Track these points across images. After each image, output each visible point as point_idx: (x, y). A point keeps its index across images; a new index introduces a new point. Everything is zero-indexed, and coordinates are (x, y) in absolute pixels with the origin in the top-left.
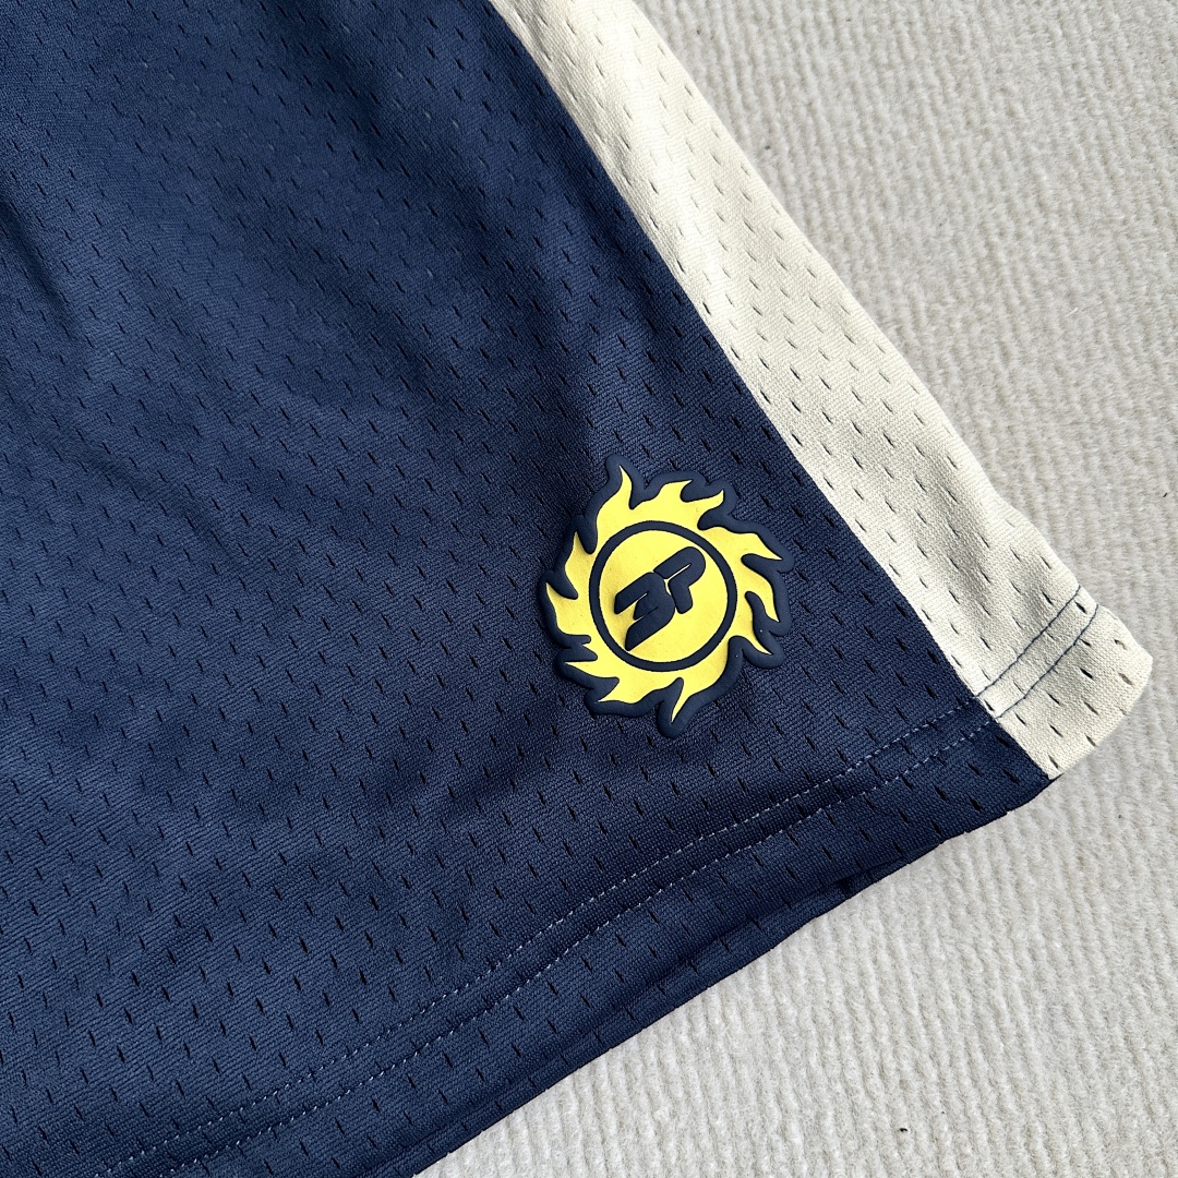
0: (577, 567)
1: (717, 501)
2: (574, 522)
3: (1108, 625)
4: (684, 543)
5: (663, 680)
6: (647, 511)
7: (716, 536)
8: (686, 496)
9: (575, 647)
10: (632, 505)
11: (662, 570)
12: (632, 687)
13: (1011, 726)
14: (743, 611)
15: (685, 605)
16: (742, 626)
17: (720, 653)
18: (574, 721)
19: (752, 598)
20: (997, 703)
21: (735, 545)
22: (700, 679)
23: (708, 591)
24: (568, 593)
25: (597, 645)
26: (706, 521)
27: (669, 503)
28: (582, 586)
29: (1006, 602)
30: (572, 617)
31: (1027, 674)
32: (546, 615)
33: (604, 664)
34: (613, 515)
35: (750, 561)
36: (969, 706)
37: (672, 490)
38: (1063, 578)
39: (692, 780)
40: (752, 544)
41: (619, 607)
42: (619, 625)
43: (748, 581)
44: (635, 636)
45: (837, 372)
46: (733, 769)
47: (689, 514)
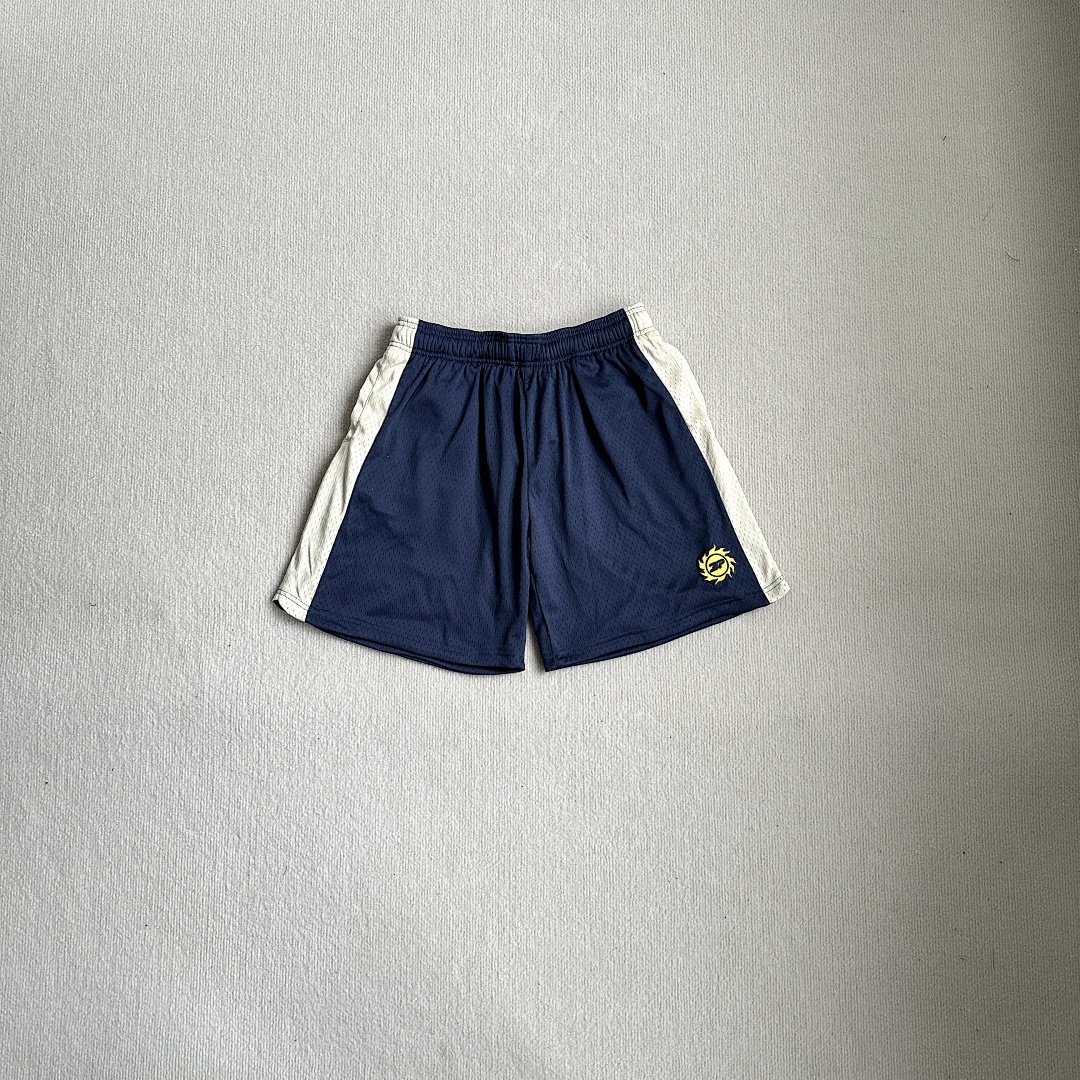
0: (705, 558)
1: (728, 552)
2: (706, 551)
3: (784, 582)
4: (722, 558)
5: (715, 578)
6: (717, 552)
7: (727, 558)
8: (724, 551)
9: (702, 571)
10: (715, 550)
11: (718, 561)
12: (710, 578)
13: (766, 594)
14: (729, 570)
15: (720, 567)
16: (729, 572)
17: (724, 577)
18: (700, 582)
19: (731, 568)
20: (765, 591)
21: (730, 560)
22: (721, 579)
23: (724, 566)
24: (702, 562)
25: (706, 571)
26: (726, 555)
27: (721, 551)
28: (704, 561)
29: (770, 576)
30: (702, 566)
31: (771, 587)
32: (698, 565)
33: (706, 574)
34: (712, 552)
35: (732, 563)
36: (762, 591)
37: (722, 549)
38: (779, 574)
39: (717, 594)
40: (733, 560)
41: (710, 566)
42: (710, 569)
43: (731, 566)
44: (712, 571)
45: (751, 535)
46: (723, 593)
47: (724, 554)
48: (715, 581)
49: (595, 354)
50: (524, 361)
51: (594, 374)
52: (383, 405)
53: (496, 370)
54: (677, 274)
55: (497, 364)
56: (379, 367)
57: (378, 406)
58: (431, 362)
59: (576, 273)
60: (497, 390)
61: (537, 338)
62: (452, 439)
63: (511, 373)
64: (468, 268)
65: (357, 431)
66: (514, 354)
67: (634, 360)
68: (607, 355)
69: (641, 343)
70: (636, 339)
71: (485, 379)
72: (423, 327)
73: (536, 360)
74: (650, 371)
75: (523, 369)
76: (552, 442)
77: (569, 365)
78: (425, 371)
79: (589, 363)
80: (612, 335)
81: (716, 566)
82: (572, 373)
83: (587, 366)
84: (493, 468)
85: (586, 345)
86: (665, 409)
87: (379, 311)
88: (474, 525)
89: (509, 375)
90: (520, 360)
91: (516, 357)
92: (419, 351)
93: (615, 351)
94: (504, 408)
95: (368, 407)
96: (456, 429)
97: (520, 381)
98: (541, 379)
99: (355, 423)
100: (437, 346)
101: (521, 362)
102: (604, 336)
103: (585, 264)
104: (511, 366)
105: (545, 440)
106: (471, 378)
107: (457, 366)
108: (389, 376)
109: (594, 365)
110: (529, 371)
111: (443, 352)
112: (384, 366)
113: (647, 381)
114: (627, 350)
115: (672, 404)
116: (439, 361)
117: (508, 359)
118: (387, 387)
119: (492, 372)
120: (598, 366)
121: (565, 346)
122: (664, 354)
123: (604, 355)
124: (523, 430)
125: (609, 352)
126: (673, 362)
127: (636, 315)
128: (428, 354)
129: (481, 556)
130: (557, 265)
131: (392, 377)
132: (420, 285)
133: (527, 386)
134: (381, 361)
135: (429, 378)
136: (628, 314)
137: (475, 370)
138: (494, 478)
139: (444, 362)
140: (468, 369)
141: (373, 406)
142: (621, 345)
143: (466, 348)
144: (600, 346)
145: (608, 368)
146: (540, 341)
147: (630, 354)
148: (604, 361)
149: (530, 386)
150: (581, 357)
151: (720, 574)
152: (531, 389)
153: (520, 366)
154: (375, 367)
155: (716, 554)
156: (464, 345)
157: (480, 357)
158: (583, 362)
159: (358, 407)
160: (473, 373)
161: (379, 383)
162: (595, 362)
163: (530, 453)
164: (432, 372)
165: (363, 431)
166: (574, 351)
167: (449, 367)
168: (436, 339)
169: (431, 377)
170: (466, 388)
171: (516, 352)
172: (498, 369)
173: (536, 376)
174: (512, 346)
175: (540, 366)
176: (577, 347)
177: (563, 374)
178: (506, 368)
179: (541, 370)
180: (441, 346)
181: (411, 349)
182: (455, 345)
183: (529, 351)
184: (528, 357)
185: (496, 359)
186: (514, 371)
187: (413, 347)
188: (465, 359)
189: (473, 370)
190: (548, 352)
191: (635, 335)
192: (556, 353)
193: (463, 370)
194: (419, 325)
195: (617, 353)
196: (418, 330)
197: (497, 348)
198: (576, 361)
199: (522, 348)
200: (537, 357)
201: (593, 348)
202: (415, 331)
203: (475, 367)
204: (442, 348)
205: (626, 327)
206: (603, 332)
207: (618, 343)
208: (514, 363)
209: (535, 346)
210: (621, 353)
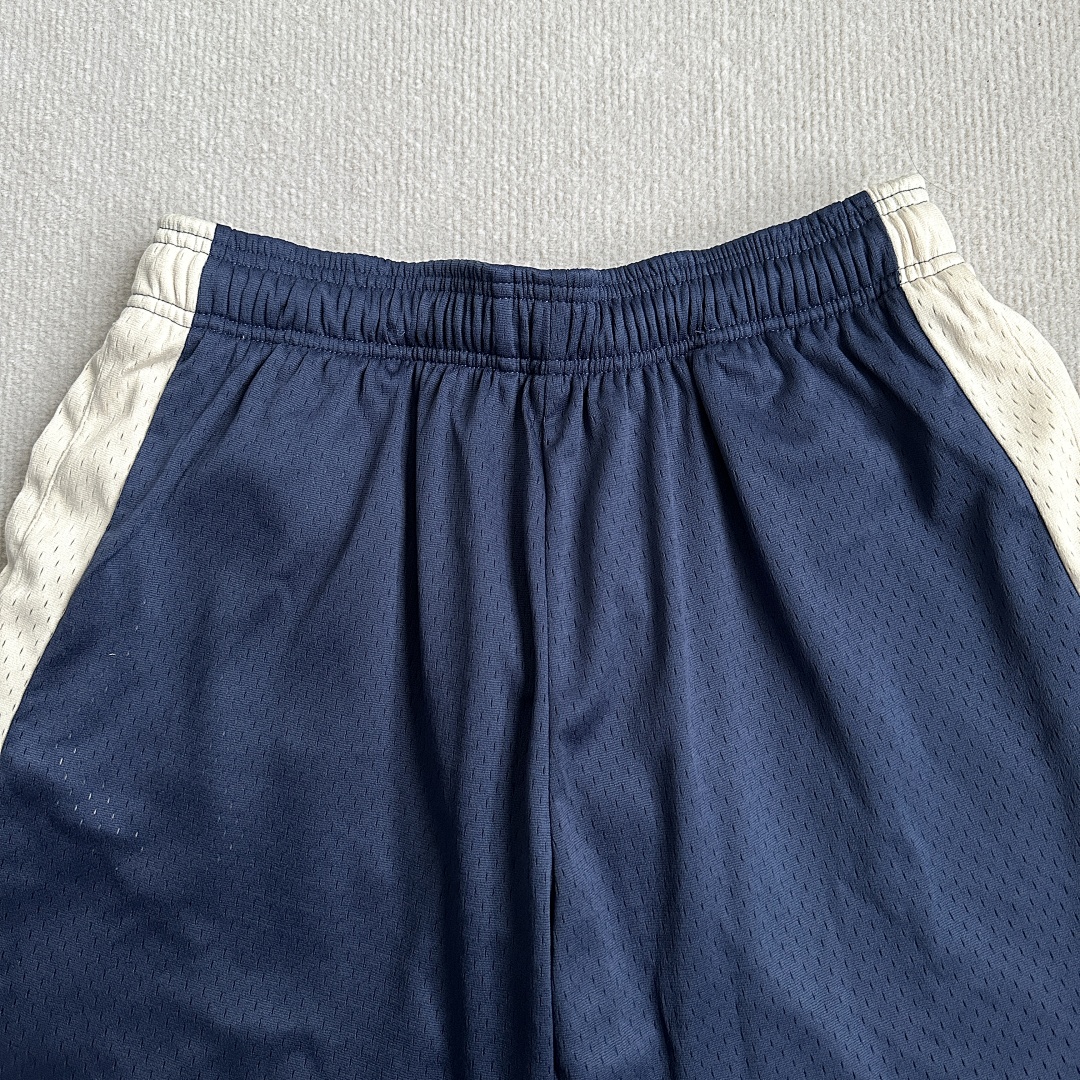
49: (768, 336)
50: (543, 357)
51: (764, 400)
52: (98, 492)
53: (457, 381)
54: (1005, 92)
55: (459, 365)
56: (95, 371)
57: (82, 492)
58: (255, 358)
59: (701, 88)
60: (457, 444)
61: (588, 284)
62: (318, 593)
63: (502, 391)
64: (380, 76)
65: (17, 575)
66: (510, 334)
67: (901, 356)
68: (809, 340)
69: (925, 299)
70: (906, 287)
71: (422, 408)
73: (582, 354)
74: (949, 393)
75: (539, 380)
76: (630, 617)
77: (683, 369)
78: (233, 385)
79: (753, 367)
80: (827, 280)
82: (697, 397)
83: (744, 374)
84: (442, 694)
85: (741, 307)
86: (999, 518)
87: (118, 208)
88: (384, 866)
89: (494, 398)
90: (532, 356)
91: (519, 346)
92: (215, 321)
93: (835, 326)
94: (478, 502)
95: (56, 497)
96: (334, 564)
97: (529, 418)
98: (594, 412)
99: (13, 549)
100: (274, 306)
101: (533, 357)
102: (799, 277)
103: (727, 63)
105: (610, 611)
106: (380, 405)
107: (333, 366)
108: (122, 399)
109: (767, 371)
110: (558, 387)
111: (292, 325)
112: (107, 369)
113: (944, 425)
114: (876, 325)
115: (1022, 502)
116: (279, 353)
117: (494, 349)
118: (112, 436)
119: (445, 389)
120: (777, 374)
121: (674, 308)
122: (994, 340)
123: (797, 343)
124: (537, 576)
125: (814, 331)
126: (1024, 363)
127: (909, 213)
128: (245, 330)
129: (400, 981)
130: (642, 68)
131: (130, 404)
132: (239, 131)
133: (550, 434)
134: (99, 355)
135: (244, 410)
136: (881, 209)
137: (394, 383)
138: (444, 726)
139: (295, 357)
140: (370, 378)
141: (69, 495)
143: (364, 311)
144: (785, 313)
145: (812, 382)
146: (596, 293)
147: (885, 336)
148: (802, 363)
149: (561, 435)
150: (726, 344)
152: (565, 445)
153: (532, 372)
154: (86, 375)
156: (359, 303)
157: (407, 342)
158: (731, 359)
159: (26, 498)
160: (383, 389)
161: (91, 424)
162: (768, 363)
163: (557, 651)
164: (255, 387)
165: (30, 575)
166: (702, 326)
167: (311, 369)
168: (268, 284)
169: (253, 404)
170: (364, 438)
171: (519, 326)
172: (464, 380)
173: (580, 402)
174: (505, 308)
175: (592, 373)
176: (711, 314)
177: (665, 398)
178: (486, 377)
179: (595, 385)
180: (284, 307)
181: (190, 316)
182: (330, 303)
183: (561, 323)
184: (557, 344)
185: (455, 347)
186: (512, 385)
187: (198, 312)
188: (362, 348)
189: (387, 381)
190: (621, 330)
191: (903, 279)
192: (645, 333)
193: (355, 381)
194: (214, 242)
195: (842, 334)
196: (211, 256)
197: (459, 313)
198: (707, 358)
199: (538, 315)
200: (586, 344)
201: (762, 317)
202: (203, 259)
203: (392, 374)
204: (289, 312)
205: (876, 252)
206: (797, 265)
207: (844, 303)
208: (513, 363)
209: (578, 308)
210: (853, 331)
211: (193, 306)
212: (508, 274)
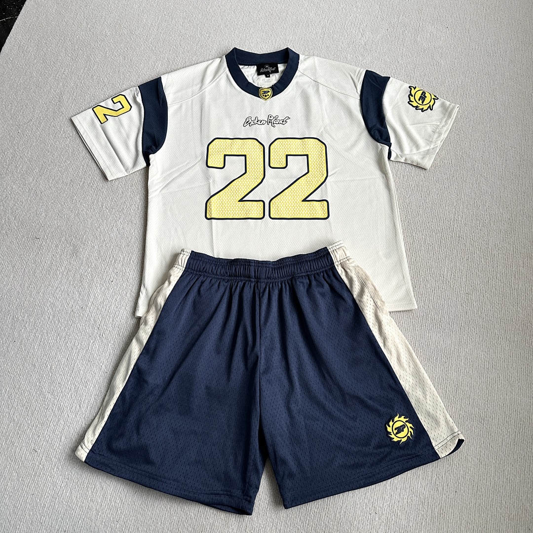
0: (391, 423)
1: (408, 419)
2: (392, 418)
4: (403, 424)
5: (400, 439)
7: (407, 423)
8: (404, 418)
9: (390, 433)
10: (399, 418)
11: (401, 426)
12: (396, 439)
13: (437, 451)
14: (409, 433)
15: (403, 431)
16: (409, 435)
17: (406, 438)
18: (388, 442)
19: (410, 432)
20: (436, 448)
21: (409, 425)
22: (404, 440)
23: (406, 430)
24: (389, 426)
25: (392, 433)
26: (406, 421)
27: (402, 418)
28: (391, 426)
30: (389, 429)
31: (440, 446)
32: (386, 428)
33: (393, 436)
34: (396, 419)
35: (411, 427)
36: (433, 448)
37: (403, 417)
39: (402, 452)
40: (411, 425)
41: (395, 429)
42: (395, 432)
43: (410, 430)
44: (397, 433)
45: (424, 406)
46: (406, 451)
47: (404, 420)
48: (399, 441)
49: (308, 275)
50: (260, 279)
55: (242, 281)
58: (196, 278)
60: (240, 297)
61: (270, 264)
63: (250, 287)
66: (253, 274)
67: (335, 280)
69: (339, 268)
70: (336, 266)
71: (233, 291)
72: (194, 256)
73: (268, 278)
75: (259, 284)
77: (290, 282)
78: (192, 283)
79: (304, 281)
80: (320, 264)
81: (400, 430)
82: (293, 288)
83: (303, 283)
85: (302, 269)
90: (258, 278)
91: (255, 276)
92: (189, 270)
94: (245, 309)
97: (257, 291)
98: (271, 290)
100: (202, 268)
102: (314, 264)
104: (250, 281)
106: (223, 290)
107: (213, 281)
110: (263, 286)
111: (205, 272)
113: (343, 295)
114: (330, 274)
116: (202, 277)
117: (249, 277)
120: (308, 283)
121: (287, 270)
123: (314, 277)
125: (317, 275)
127: (335, 251)
128: (195, 272)
133: (261, 295)
136: (330, 251)
139: (205, 278)
140: (221, 284)
142: (326, 271)
143: (221, 270)
144: (312, 271)
146: (271, 266)
149: (263, 294)
150: (299, 277)
151: (402, 437)
152: (264, 297)
153: (257, 282)
155: (400, 421)
156: (220, 268)
157: (230, 276)
158: (300, 280)
160: (224, 286)
162: (307, 280)
164: (196, 284)
166: (294, 273)
167: (208, 281)
168: (201, 263)
169: (195, 287)
170: (219, 296)
171: (255, 272)
172: (242, 283)
173: (268, 289)
174: (252, 268)
175: (270, 283)
176: (296, 271)
177: (286, 288)
178: (247, 283)
179: (271, 286)
180: (204, 268)
181: (184, 269)
182: (214, 268)
183: (264, 271)
184: (263, 276)
185: (241, 276)
186: (253, 285)
187: (186, 268)
188: (220, 277)
189: (225, 284)
190: (276, 274)
191: (335, 264)
192: (281, 275)
193: (218, 284)
194: (191, 254)
195: (323, 275)
196: (190, 257)
197: (242, 270)
198: (295, 279)
199: (259, 270)
200: (269, 276)
201: (307, 272)
202: (188, 257)
203: (226, 282)
204: (205, 269)
205: (329, 259)
206: (313, 261)
207: (324, 269)
208: (253, 280)
209: (267, 269)
210: (325, 275)
211: (185, 266)
212: (253, 261)
